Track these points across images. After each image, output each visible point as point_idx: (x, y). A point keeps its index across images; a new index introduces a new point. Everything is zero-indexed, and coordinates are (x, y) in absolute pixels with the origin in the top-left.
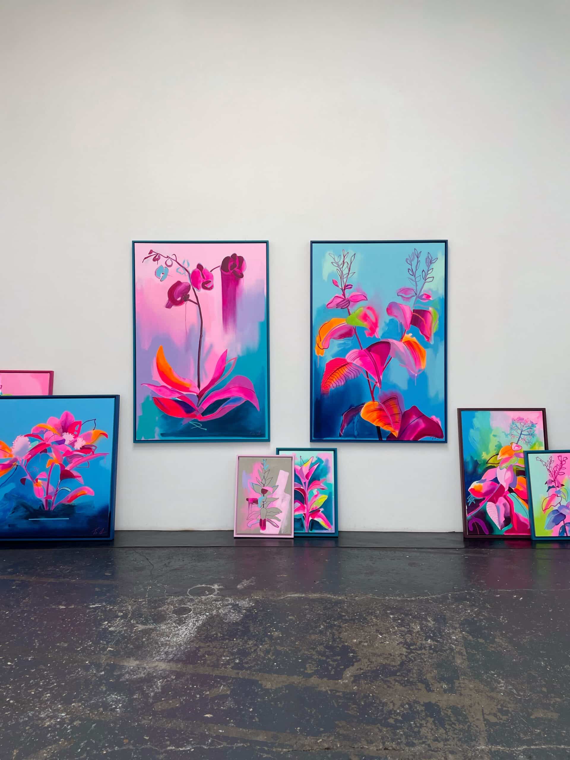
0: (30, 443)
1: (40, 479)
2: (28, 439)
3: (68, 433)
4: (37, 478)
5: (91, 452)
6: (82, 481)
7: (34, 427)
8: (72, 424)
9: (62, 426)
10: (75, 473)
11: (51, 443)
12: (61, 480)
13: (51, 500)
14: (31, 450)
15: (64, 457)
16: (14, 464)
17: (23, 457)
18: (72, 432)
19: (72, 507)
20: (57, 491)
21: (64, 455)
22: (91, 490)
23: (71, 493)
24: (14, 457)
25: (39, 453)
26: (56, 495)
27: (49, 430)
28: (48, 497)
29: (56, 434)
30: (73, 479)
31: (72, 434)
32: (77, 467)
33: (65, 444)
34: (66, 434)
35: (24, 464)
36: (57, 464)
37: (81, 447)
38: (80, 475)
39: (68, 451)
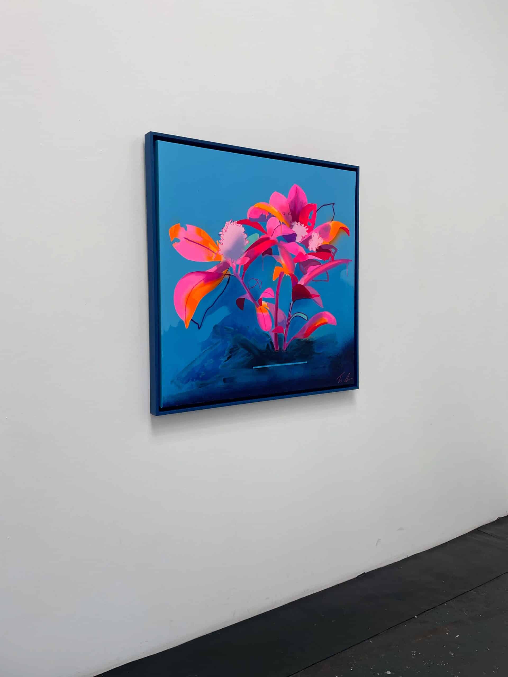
0: (246, 236)
1: (266, 300)
2: (243, 230)
3: (299, 223)
4: (260, 298)
5: (330, 258)
6: (321, 303)
7: (251, 208)
8: (304, 208)
9: (291, 210)
10: (312, 291)
11: (277, 238)
12: (294, 301)
13: (282, 333)
14: (247, 250)
15: (296, 264)
16: (224, 272)
17: (239, 262)
18: (304, 222)
19: (309, 344)
20: (289, 319)
21: (295, 261)
22: (333, 317)
23: (308, 322)
24: (223, 259)
25: (261, 255)
26: (288, 325)
27: (273, 216)
28: (278, 329)
29: (283, 223)
30: (310, 299)
31: (304, 226)
32: (313, 280)
33: (296, 242)
34: (298, 225)
35: (239, 273)
36: (287, 274)
37: (318, 248)
38: (317, 294)
39: (301, 254)
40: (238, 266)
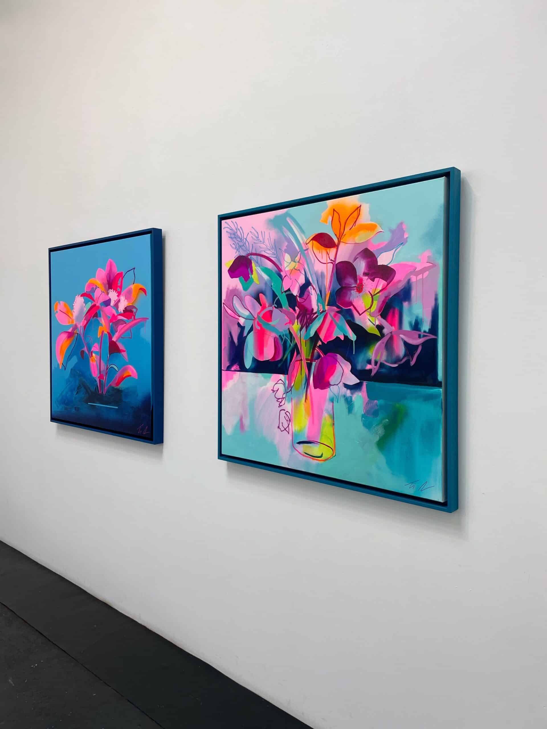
0: (84, 305)
1: (94, 352)
2: (83, 300)
4: (92, 351)
5: (133, 317)
6: (127, 357)
7: (87, 284)
8: (115, 277)
9: (108, 281)
10: (121, 347)
11: (100, 304)
12: (110, 355)
13: (103, 380)
14: (85, 315)
15: (111, 324)
16: (75, 332)
17: (81, 324)
18: (115, 289)
19: (119, 391)
20: (107, 369)
21: (111, 321)
22: (135, 371)
23: (118, 373)
24: (75, 323)
25: (92, 317)
26: (106, 374)
27: (98, 287)
28: (101, 377)
29: (103, 292)
30: (119, 354)
31: (116, 292)
32: (122, 338)
33: (111, 306)
34: (111, 291)
35: (81, 332)
36: (106, 333)
37: (124, 309)
38: (125, 349)
39: (114, 315)
40: (81, 326)
